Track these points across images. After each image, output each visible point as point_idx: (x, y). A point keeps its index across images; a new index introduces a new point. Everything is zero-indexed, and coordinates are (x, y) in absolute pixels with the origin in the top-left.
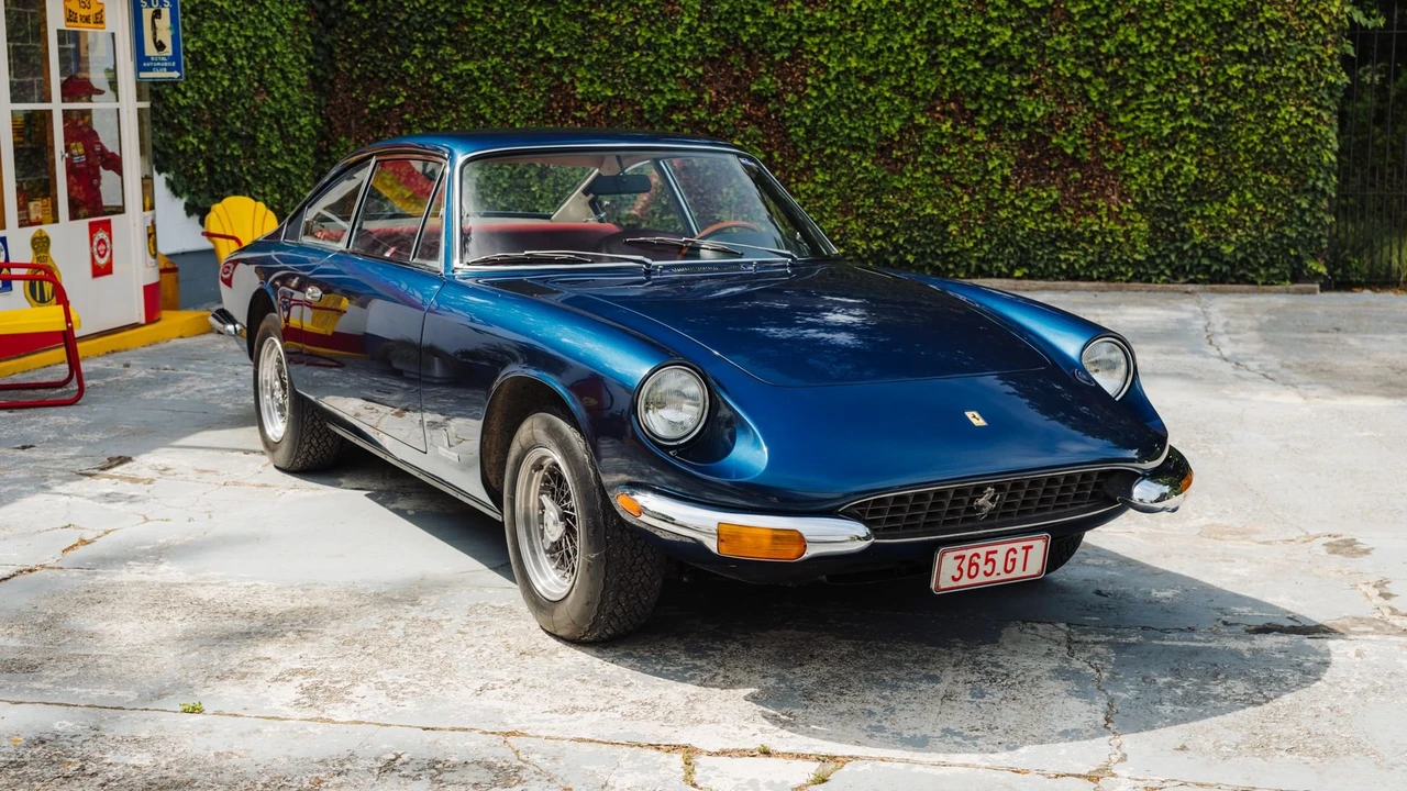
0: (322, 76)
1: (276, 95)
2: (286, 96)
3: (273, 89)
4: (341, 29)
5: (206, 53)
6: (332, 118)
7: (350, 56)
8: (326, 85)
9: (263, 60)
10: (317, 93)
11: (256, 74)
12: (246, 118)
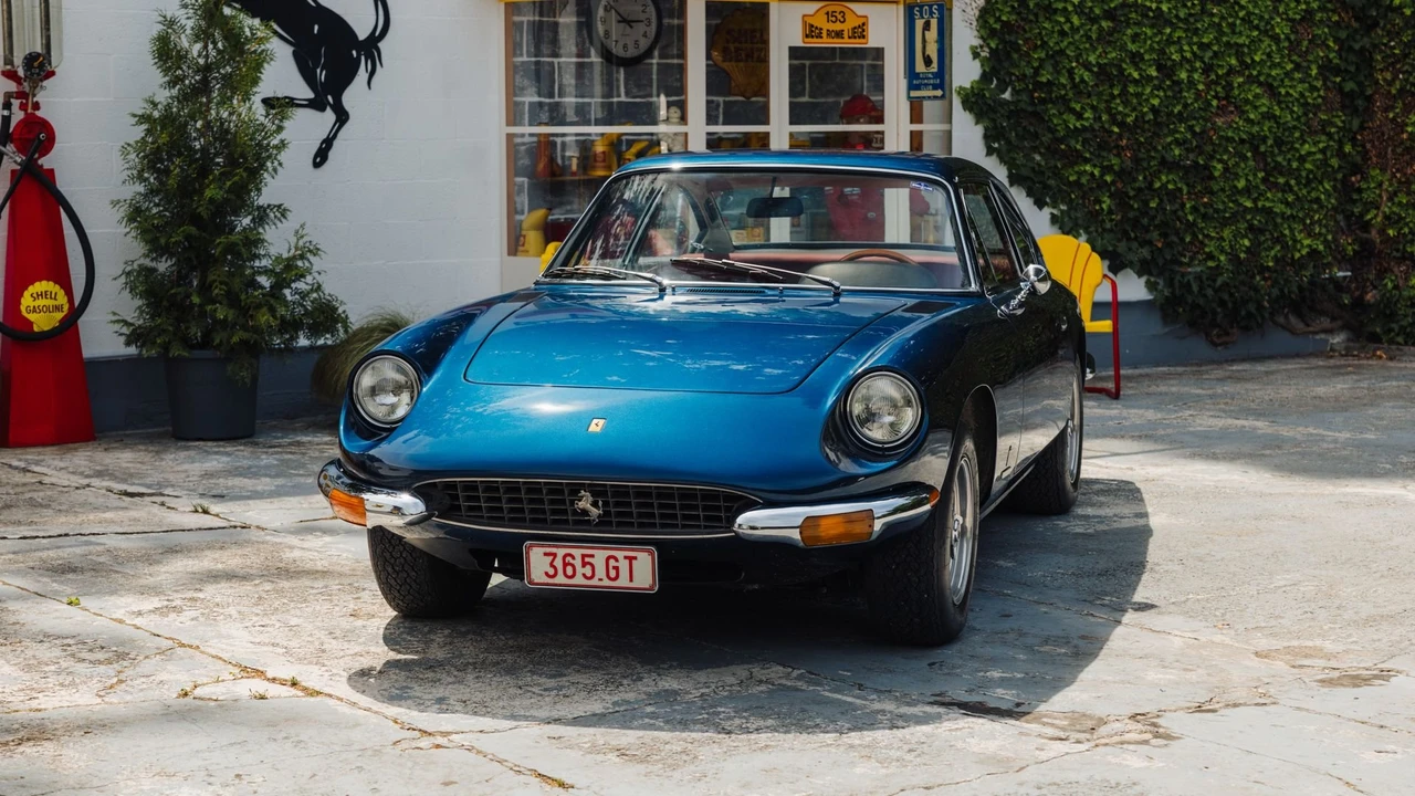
0: (1352, 91)
1: (1252, 116)
2: (1269, 116)
3: (1248, 107)
4: (1383, 29)
5: (1124, 66)
6: (1368, 146)
7: (1393, 64)
8: (1360, 102)
9: (1231, 71)
10: (1347, 112)
11: (1219, 89)
12: (1195, 143)
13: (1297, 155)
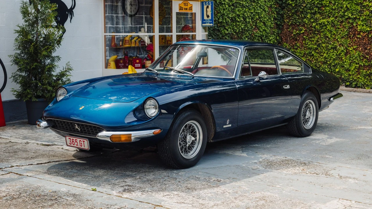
0: (279, 24)
1: (261, 30)
2: (265, 30)
3: (260, 28)
4: (286, 9)
5: (236, 18)
6: (282, 37)
7: (289, 18)
9: (257, 19)
10: (278, 29)
11: (254, 24)
12: (250, 37)
13: (269, 40)
